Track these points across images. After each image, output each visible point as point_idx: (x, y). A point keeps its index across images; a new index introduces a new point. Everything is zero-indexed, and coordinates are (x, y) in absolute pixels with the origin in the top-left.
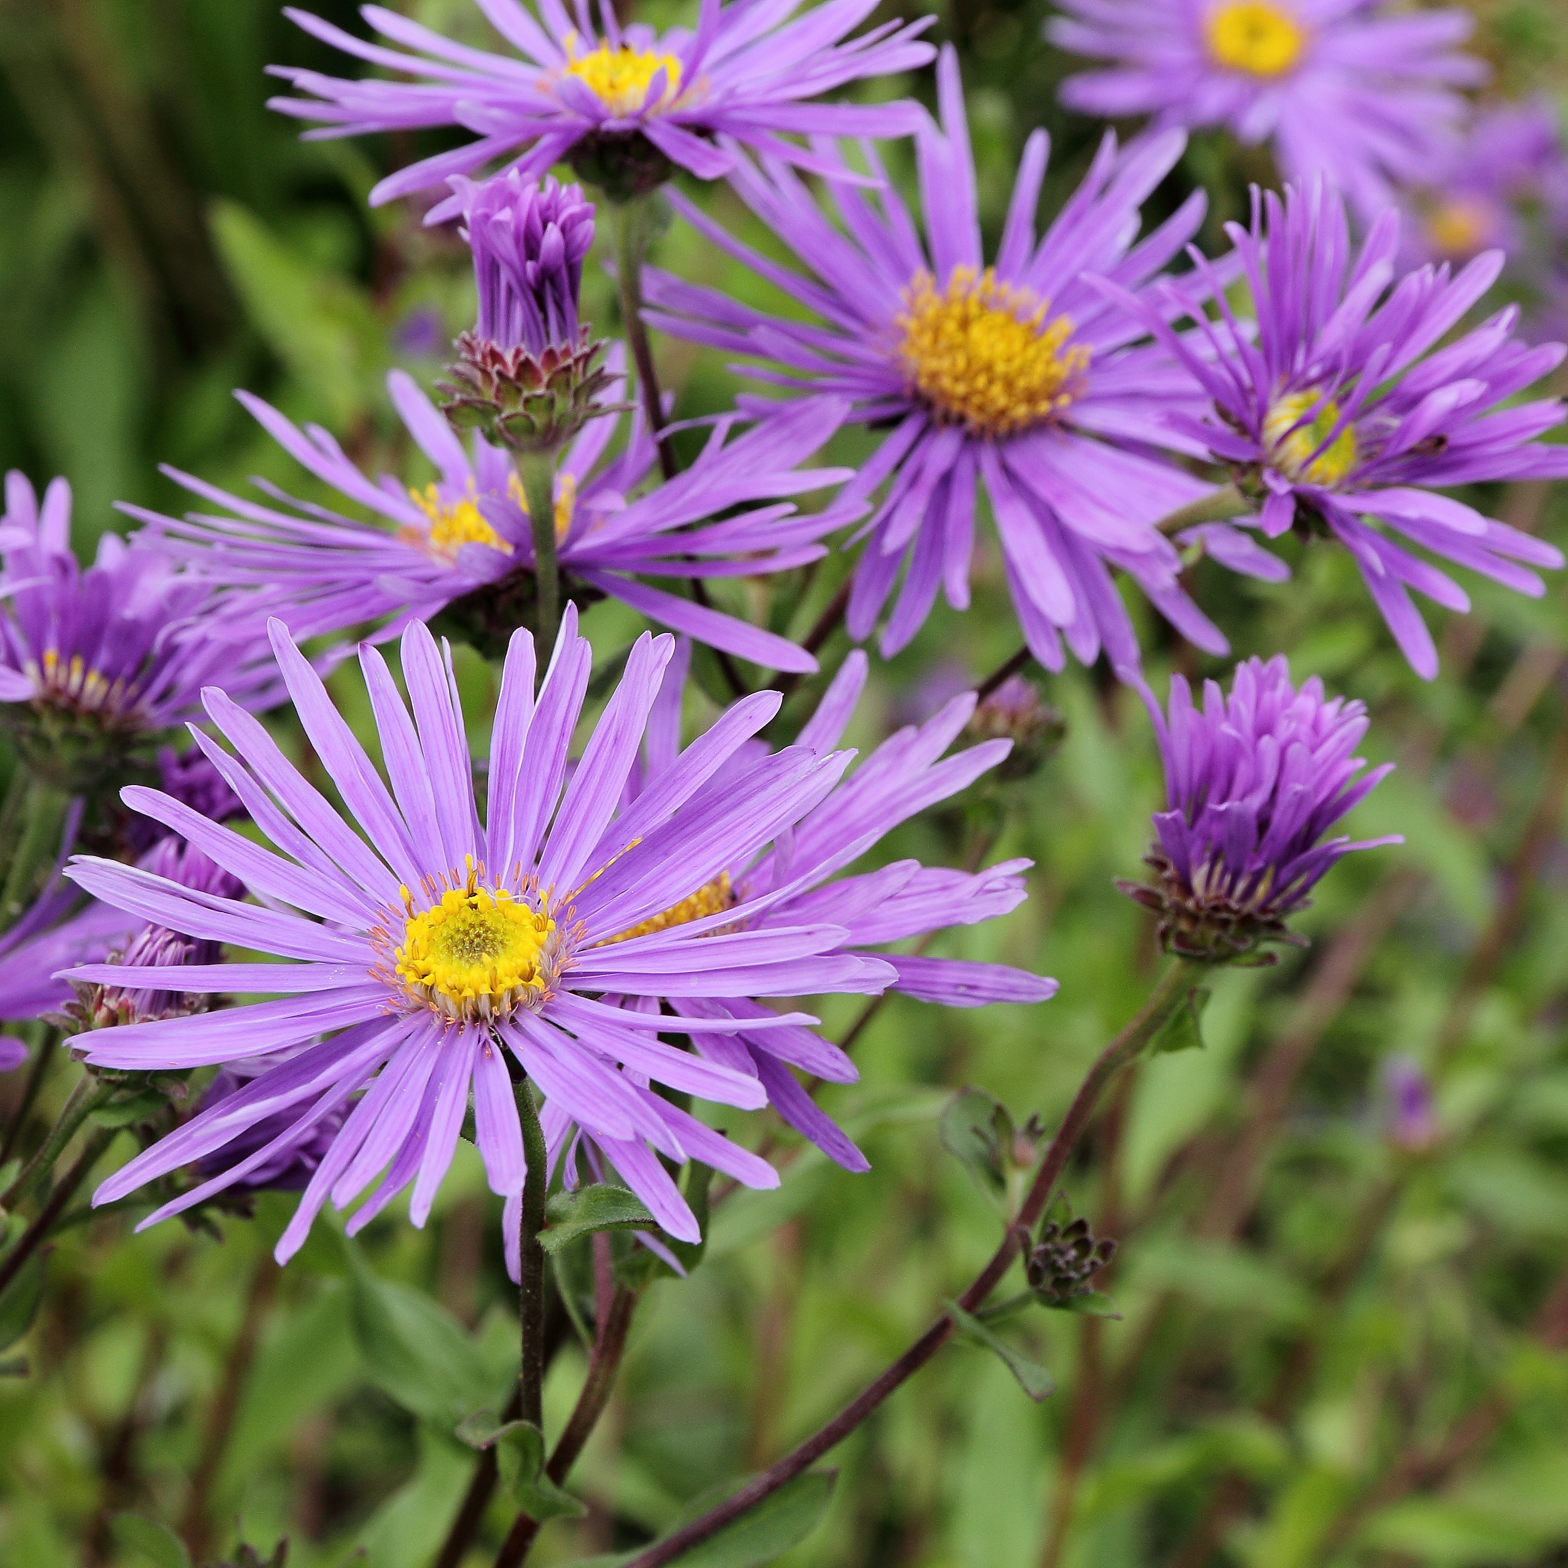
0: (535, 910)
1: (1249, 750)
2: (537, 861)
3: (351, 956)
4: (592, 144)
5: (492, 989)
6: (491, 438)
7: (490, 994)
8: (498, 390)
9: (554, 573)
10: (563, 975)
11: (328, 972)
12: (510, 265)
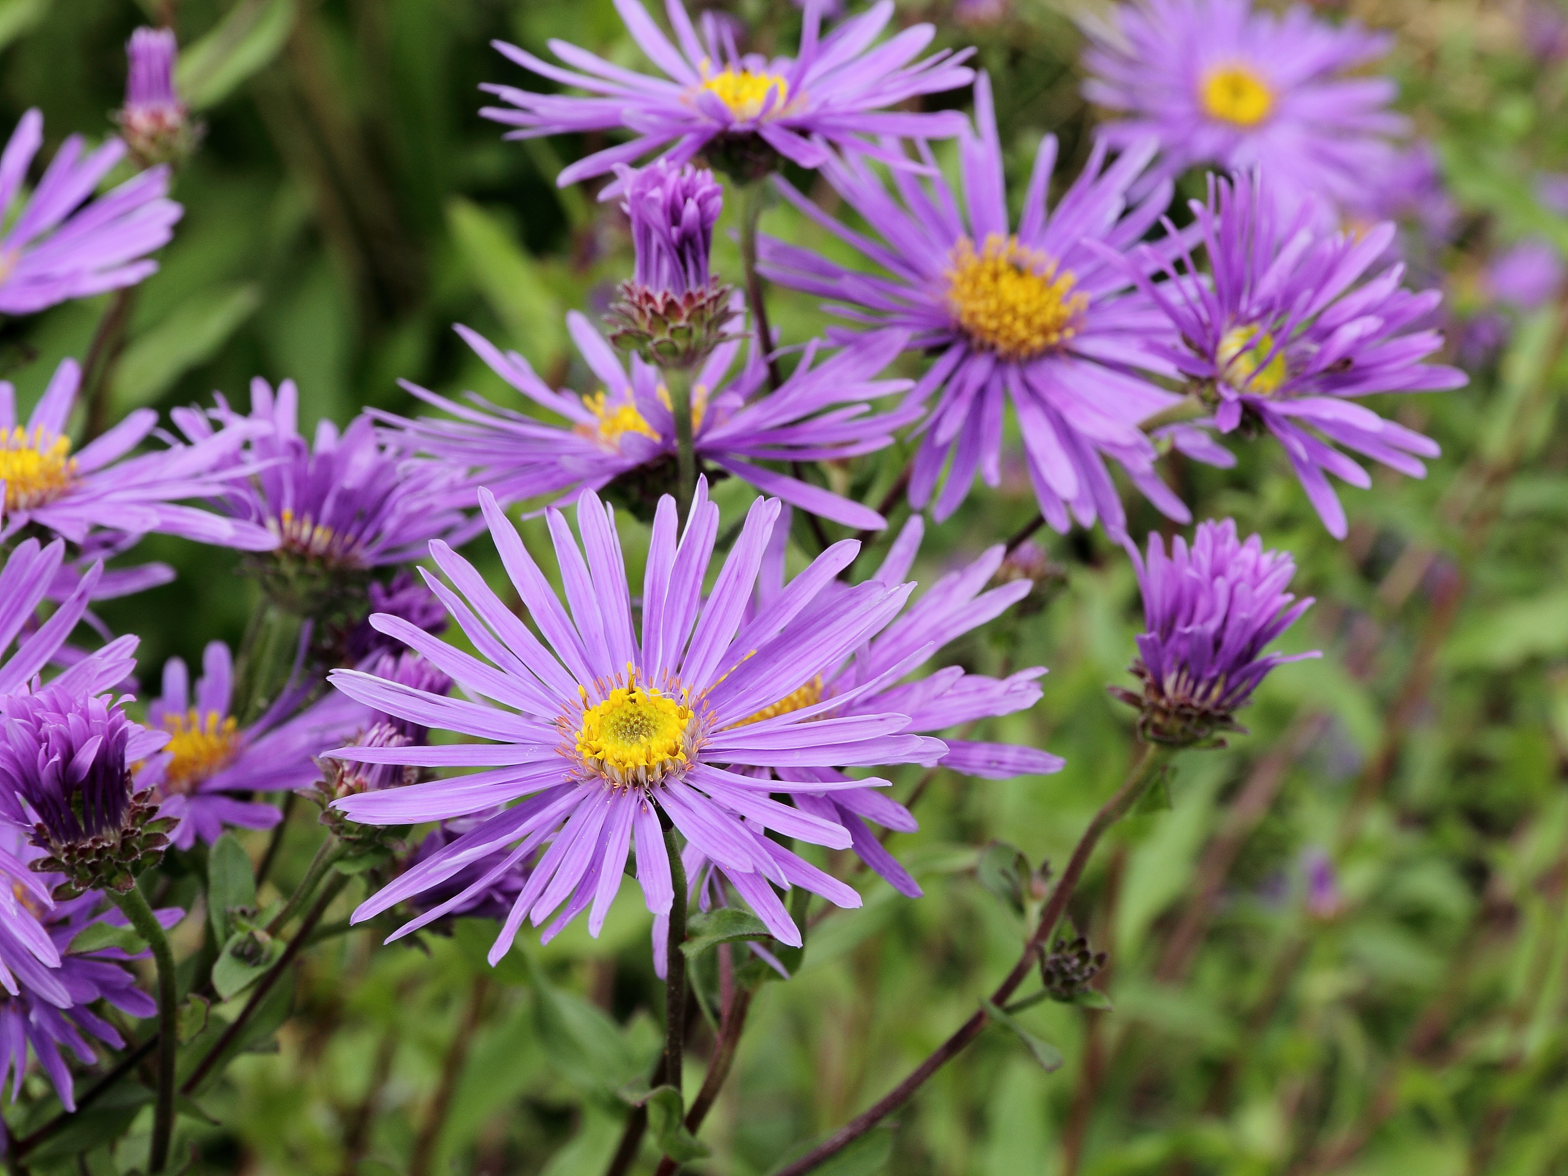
0: (678, 703)
1: (1206, 587)
2: (678, 670)
3: (542, 738)
4: (721, 142)
5: (647, 762)
6: (645, 358)
7: (645, 766)
8: (651, 323)
9: (691, 459)
10: (700, 751)
11: (526, 750)
12: (660, 230)
